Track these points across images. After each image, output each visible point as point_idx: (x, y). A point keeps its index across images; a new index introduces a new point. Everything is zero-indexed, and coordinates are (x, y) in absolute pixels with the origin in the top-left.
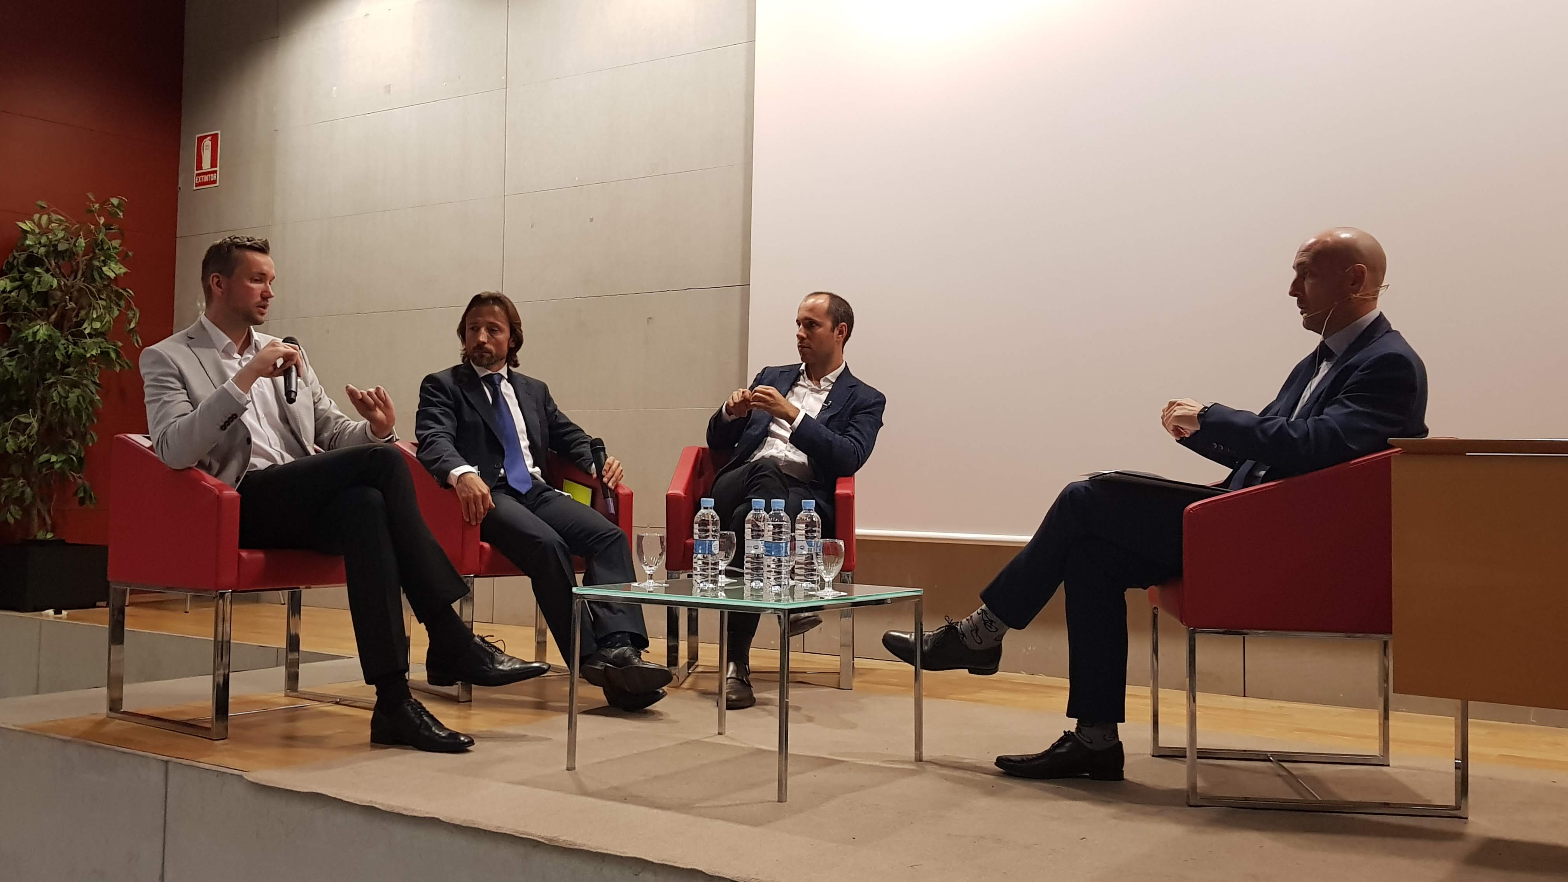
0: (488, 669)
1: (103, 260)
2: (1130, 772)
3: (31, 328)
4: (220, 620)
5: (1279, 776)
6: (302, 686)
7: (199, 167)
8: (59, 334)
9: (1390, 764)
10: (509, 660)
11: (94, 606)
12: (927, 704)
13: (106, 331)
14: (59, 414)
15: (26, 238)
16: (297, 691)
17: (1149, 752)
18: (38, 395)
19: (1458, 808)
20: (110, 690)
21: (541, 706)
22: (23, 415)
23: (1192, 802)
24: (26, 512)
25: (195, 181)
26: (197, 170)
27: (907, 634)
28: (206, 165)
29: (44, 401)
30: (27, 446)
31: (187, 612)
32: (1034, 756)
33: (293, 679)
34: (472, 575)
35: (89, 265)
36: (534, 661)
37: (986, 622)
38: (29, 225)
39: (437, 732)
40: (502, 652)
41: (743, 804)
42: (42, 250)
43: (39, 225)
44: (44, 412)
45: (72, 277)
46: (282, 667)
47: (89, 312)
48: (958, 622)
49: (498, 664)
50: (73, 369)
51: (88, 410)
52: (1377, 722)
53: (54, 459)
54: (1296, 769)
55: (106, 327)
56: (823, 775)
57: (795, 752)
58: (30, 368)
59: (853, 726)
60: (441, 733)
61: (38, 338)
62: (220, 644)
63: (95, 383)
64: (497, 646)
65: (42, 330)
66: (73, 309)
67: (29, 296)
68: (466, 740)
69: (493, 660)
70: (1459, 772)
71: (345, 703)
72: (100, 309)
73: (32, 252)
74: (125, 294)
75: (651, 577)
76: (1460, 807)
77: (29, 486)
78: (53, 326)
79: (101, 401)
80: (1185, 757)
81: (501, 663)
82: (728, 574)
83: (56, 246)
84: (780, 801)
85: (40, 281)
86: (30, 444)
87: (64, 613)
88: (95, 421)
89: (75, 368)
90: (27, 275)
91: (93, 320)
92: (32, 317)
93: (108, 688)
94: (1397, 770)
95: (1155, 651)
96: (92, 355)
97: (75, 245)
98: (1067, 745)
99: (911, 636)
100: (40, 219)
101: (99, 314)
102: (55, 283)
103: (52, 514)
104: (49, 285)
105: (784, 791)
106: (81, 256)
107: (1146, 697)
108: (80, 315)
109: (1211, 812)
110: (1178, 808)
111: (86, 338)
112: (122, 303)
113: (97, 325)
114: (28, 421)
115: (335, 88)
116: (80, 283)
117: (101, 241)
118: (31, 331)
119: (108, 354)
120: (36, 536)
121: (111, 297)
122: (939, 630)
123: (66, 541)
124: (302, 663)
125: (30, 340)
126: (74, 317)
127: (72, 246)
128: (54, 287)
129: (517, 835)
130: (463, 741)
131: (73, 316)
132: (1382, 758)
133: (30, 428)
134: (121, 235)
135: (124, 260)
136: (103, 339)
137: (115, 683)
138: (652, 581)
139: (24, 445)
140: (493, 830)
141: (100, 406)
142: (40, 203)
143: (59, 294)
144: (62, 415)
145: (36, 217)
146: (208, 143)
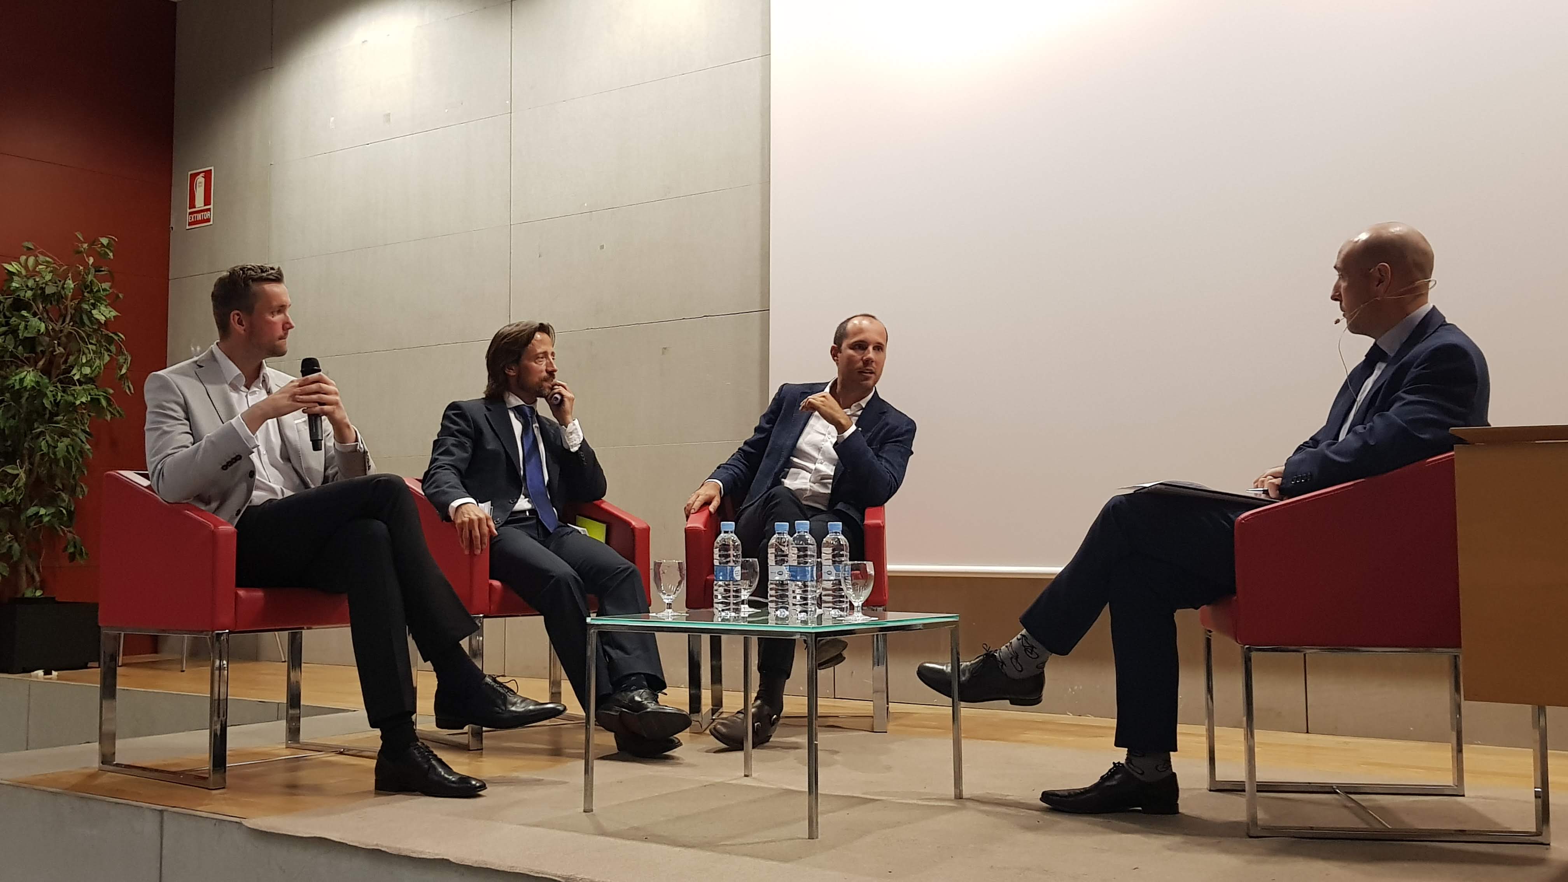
0: (501, 711)
1: (92, 303)
2: (1185, 805)
3: (16, 374)
4: (217, 678)
5: (1346, 807)
6: (304, 737)
7: (192, 206)
8: (47, 381)
9: (1466, 794)
10: (522, 702)
11: (86, 667)
12: (966, 745)
13: (96, 377)
14: (48, 465)
15: (12, 280)
16: (299, 743)
17: (1206, 787)
18: (26, 445)
19: (1539, 833)
20: (101, 747)
21: (556, 752)
22: (10, 466)
23: (1252, 833)
24: (14, 568)
25: (188, 219)
26: (190, 209)
27: (943, 666)
28: (200, 203)
29: (32, 452)
30: (14, 500)
31: (183, 671)
32: (1082, 790)
33: (294, 732)
34: (481, 615)
35: (78, 309)
36: (548, 702)
37: (1026, 647)
38: (15, 266)
39: (446, 776)
40: (515, 693)
41: (771, 841)
42: (29, 294)
43: (26, 267)
44: (32, 464)
45: (60, 322)
46: (282, 721)
47: (79, 357)
48: (997, 650)
49: (510, 704)
50: (62, 417)
51: (78, 460)
52: (1450, 755)
53: (42, 511)
54: (1363, 800)
55: (96, 372)
56: (857, 814)
57: (826, 792)
58: (17, 418)
59: (889, 768)
60: (451, 777)
61: (25, 384)
62: (217, 702)
63: (84, 431)
64: (509, 687)
65: (29, 377)
66: (62, 355)
67: (16, 341)
68: (478, 785)
69: (505, 701)
70: (1540, 800)
71: (350, 752)
72: (90, 354)
73: (19, 296)
74: (116, 338)
75: (669, 606)
76: (1542, 833)
77: (17, 541)
78: (41, 372)
79: (92, 451)
80: (1244, 791)
81: (514, 704)
82: (751, 604)
83: (43, 289)
84: (811, 837)
85: (27, 325)
86: (17, 497)
87: (55, 673)
88: (86, 472)
89: (64, 416)
90: (14, 319)
91: (83, 365)
92: (19, 363)
93: (100, 743)
94: (1473, 800)
95: (1210, 690)
96: (81, 402)
97: (63, 288)
98: (1117, 777)
99: (947, 667)
100: (27, 260)
101: (88, 359)
102: (43, 327)
103: (41, 571)
104: (36, 330)
105: (814, 828)
106: (69, 299)
107: (1202, 736)
108: (69, 361)
109: (1274, 842)
110: (1238, 839)
111: (76, 385)
112: (113, 348)
113: (87, 370)
114: (16, 472)
115: (332, 119)
116: (68, 327)
117: (90, 282)
118: (17, 378)
119: (98, 400)
120: (24, 595)
121: (101, 342)
122: (978, 660)
123: (56, 599)
124: (303, 717)
125: (17, 387)
126: (63, 364)
127: (59, 289)
128: (42, 331)
129: (532, 874)
130: (475, 785)
131: (61, 363)
132: (1456, 787)
133: (17, 479)
134: (111, 277)
135: (113, 303)
136: (93, 386)
137: (107, 739)
138: (670, 610)
139: (10, 498)
140: (506, 870)
141: (91, 456)
142: (27, 244)
143: (47, 339)
144: (50, 465)
145: (23, 258)
146: (201, 179)
